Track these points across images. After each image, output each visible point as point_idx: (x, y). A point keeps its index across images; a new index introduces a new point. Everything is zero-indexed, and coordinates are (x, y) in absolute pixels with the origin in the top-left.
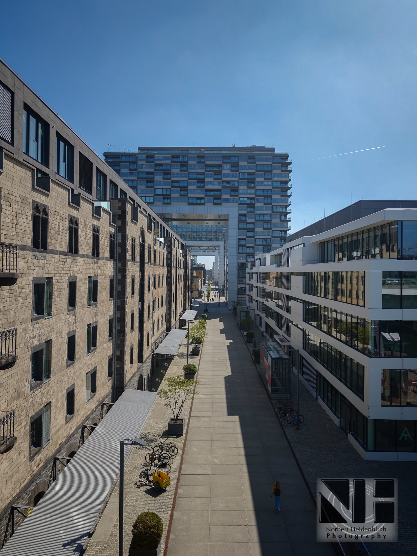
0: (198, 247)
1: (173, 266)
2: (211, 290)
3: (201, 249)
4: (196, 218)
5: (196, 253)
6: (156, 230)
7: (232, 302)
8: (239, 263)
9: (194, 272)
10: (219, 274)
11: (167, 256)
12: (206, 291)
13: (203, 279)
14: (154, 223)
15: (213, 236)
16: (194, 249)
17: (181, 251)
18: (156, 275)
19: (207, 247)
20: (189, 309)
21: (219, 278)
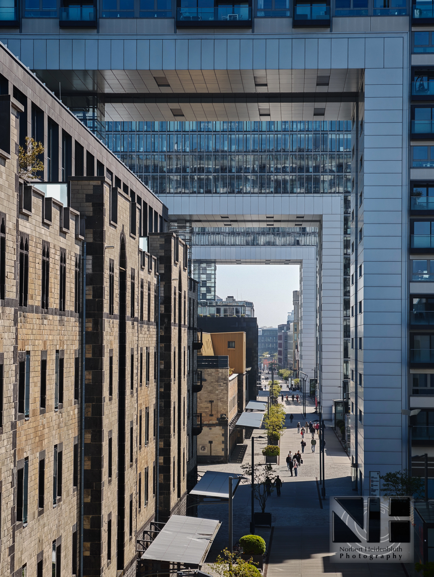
0: (221, 225)
1: (106, 310)
2: (281, 422)
3: (239, 234)
4: (213, 89)
5: (214, 252)
6: (30, 146)
7: (383, 482)
8: (412, 296)
9: (206, 338)
10: (319, 348)
11: (80, 264)
12: (263, 427)
13: (245, 370)
14: (22, 116)
15: (293, 170)
16: (203, 232)
17: (143, 244)
18: (28, 353)
19: (264, 225)
20: (184, 509)
21: (319, 367)
